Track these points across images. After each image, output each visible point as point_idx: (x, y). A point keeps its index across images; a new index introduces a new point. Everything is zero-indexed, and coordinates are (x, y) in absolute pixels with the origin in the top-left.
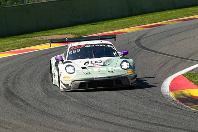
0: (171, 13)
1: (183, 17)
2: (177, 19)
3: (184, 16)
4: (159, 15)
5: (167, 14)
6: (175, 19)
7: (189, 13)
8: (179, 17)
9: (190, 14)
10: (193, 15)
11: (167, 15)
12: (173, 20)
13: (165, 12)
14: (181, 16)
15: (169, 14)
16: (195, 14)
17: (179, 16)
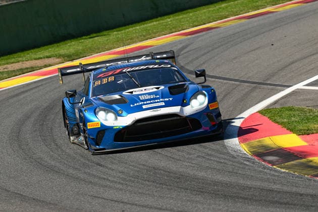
0: (227, 7)
1: (249, 12)
2: (237, 15)
3: (250, 9)
4: (205, 11)
5: (220, 8)
6: (235, 16)
7: (257, 3)
8: (241, 13)
9: (261, 6)
10: (265, 6)
11: (220, 10)
12: (231, 18)
13: (215, 5)
14: (244, 10)
15: (224, 9)
16: (268, 4)
17: (241, 11)
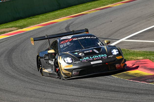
0: (91, 5)
1: (100, 7)
2: (95, 8)
3: (101, 5)
4: (81, 6)
5: (88, 5)
6: (94, 9)
7: (104, 3)
8: (97, 7)
9: (106, 4)
11: (88, 6)
13: (86, 4)
14: (99, 6)
16: (109, 4)
17: (97, 6)
